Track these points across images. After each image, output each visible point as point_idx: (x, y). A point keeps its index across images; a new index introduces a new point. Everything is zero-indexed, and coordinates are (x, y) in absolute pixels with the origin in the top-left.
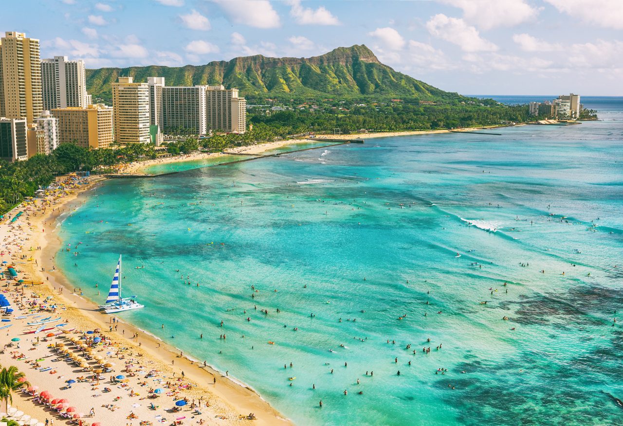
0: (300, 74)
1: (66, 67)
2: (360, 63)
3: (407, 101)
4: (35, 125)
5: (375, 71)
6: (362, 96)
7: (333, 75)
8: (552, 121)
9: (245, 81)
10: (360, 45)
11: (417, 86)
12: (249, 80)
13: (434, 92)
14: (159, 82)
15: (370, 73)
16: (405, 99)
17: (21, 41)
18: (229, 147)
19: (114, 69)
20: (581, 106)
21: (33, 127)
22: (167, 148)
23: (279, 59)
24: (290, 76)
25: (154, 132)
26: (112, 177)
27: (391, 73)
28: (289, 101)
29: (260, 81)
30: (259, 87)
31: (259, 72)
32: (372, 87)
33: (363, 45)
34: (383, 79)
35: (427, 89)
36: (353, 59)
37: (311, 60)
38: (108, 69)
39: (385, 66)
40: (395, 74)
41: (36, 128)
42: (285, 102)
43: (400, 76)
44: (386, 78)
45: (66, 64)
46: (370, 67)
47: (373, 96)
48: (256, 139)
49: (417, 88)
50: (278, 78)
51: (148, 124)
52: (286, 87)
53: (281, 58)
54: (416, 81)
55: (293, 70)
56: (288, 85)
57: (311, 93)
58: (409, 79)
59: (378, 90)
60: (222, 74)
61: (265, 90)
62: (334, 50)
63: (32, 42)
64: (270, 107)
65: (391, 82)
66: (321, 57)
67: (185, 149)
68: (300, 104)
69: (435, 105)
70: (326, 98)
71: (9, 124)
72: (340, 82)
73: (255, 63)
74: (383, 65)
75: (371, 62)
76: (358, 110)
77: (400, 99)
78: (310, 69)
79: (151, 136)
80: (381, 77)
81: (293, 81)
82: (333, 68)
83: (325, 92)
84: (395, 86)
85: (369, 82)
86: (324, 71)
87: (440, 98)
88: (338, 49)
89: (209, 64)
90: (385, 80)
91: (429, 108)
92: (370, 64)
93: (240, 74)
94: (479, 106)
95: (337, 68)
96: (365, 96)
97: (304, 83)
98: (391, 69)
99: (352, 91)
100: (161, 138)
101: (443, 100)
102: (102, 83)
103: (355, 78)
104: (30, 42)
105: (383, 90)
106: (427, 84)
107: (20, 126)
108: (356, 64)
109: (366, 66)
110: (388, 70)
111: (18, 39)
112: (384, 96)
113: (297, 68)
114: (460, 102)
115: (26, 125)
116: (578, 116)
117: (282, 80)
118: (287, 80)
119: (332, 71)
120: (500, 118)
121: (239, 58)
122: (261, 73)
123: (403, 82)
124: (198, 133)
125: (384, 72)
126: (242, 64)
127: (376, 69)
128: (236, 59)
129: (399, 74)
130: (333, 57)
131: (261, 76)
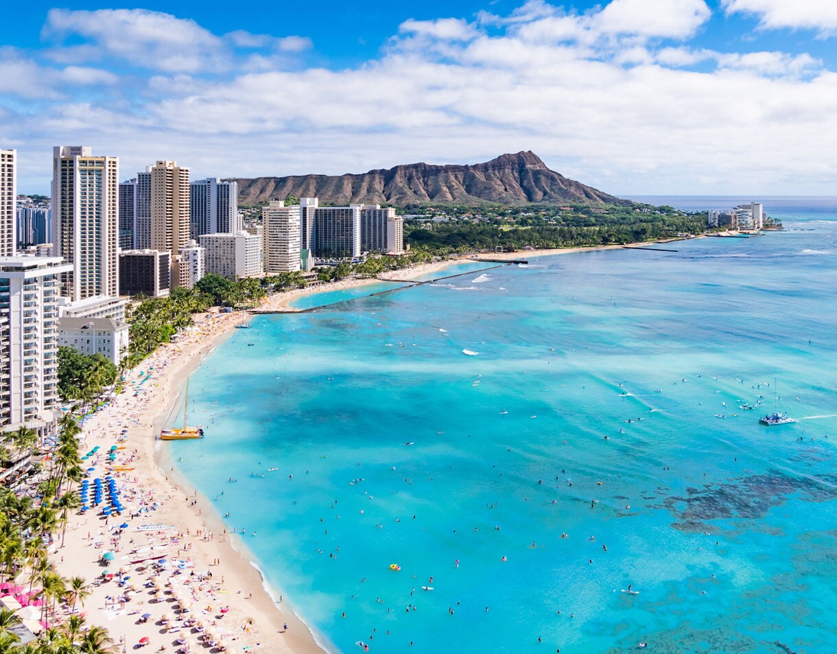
0: (464, 182)
1: (218, 188)
2: (527, 170)
3: (576, 209)
4: (179, 257)
5: (543, 178)
6: (530, 204)
7: (499, 182)
8: (734, 233)
9: (406, 189)
10: (526, 151)
11: (588, 192)
12: (410, 188)
13: (606, 199)
14: (312, 203)
15: (537, 181)
16: (575, 207)
17: (170, 170)
18: (384, 271)
19: (271, 178)
20: (764, 215)
21: (177, 259)
22: (317, 274)
23: (442, 166)
24: (454, 184)
25: (304, 256)
26: (255, 313)
27: (560, 180)
28: (452, 210)
29: (422, 190)
30: (421, 196)
31: (421, 181)
32: (539, 195)
33: (530, 152)
34: (551, 186)
35: (599, 196)
36: (519, 166)
37: (475, 167)
38: (265, 178)
39: (554, 172)
40: (563, 180)
41: (180, 260)
42: (448, 211)
43: (570, 183)
44: (556, 185)
45: (218, 186)
46: (536, 174)
47: (541, 204)
48: (413, 261)
49: (588, 195)
50: (440, 186)
51: (298, 250)
52: (449, 197)
53: (443, 165)
54: (587, 187)
55: (456, 177)
56: (451, 193)
57: (475, 201)
58: (578, 185)
59: (546, 197)
60: (382, 182)
61: (428, 199)
62: (499, 157)
63: (183, 170)
64: (432, 217)
65: (561, 189)
66: (486, 164)
67: (336, 277)
68: (463, 213)
69: (607, 214)
70: (491, 207)
71: (153, 257)
72: (506, 190)
73: (417, 171)
74: (551, 171)
75: (538, 168)
76: (525, 221)
77: (571, 207)
78: (474, 177)
79: (302, 261)
80: (549, 184)
81: (457, 189)
82: (498, 175)
83: (490, 200)
84: (565, 194)
85: (537, 189)
86: (488, 178)
87: (612, 206)
88: (504, 155)
89: (369, 173)
90: (554, 187)
91: (600, 217)
92: (537, 170)
93: (401, 182)
94: (654, 214)
95: (503, 175)
96: (532, 204)
97: (468, 191)
98: (560, 175)
99: (519, 199)
100: (311, 262)
101: (616, 207)
102: (259, 193)
103: (521, 185)
104: (181, 170)
105: (552, 198)
106: (598, 191)
107: (164, 259)
108: (522, 170)
109: (533, 173)
110: (556, 177)
111: (169, 168)
112: (553, 205)
113: (461, 176)
114: (634, 209)
115: (170, 257)
116: (761, 226)
117: (445, 189)
118: (450, 188)
119: (498, 178)
120: (677, 230)
121: (401, 166)
122: (423, 181)
123: (572, 190)
124: (351, 255)
125: (553, 179)
126: (403, 172)
127: (544, 175)
128: (397, 167)
129: (568, 180)
130: (499, 164)
131: (423, 184)
